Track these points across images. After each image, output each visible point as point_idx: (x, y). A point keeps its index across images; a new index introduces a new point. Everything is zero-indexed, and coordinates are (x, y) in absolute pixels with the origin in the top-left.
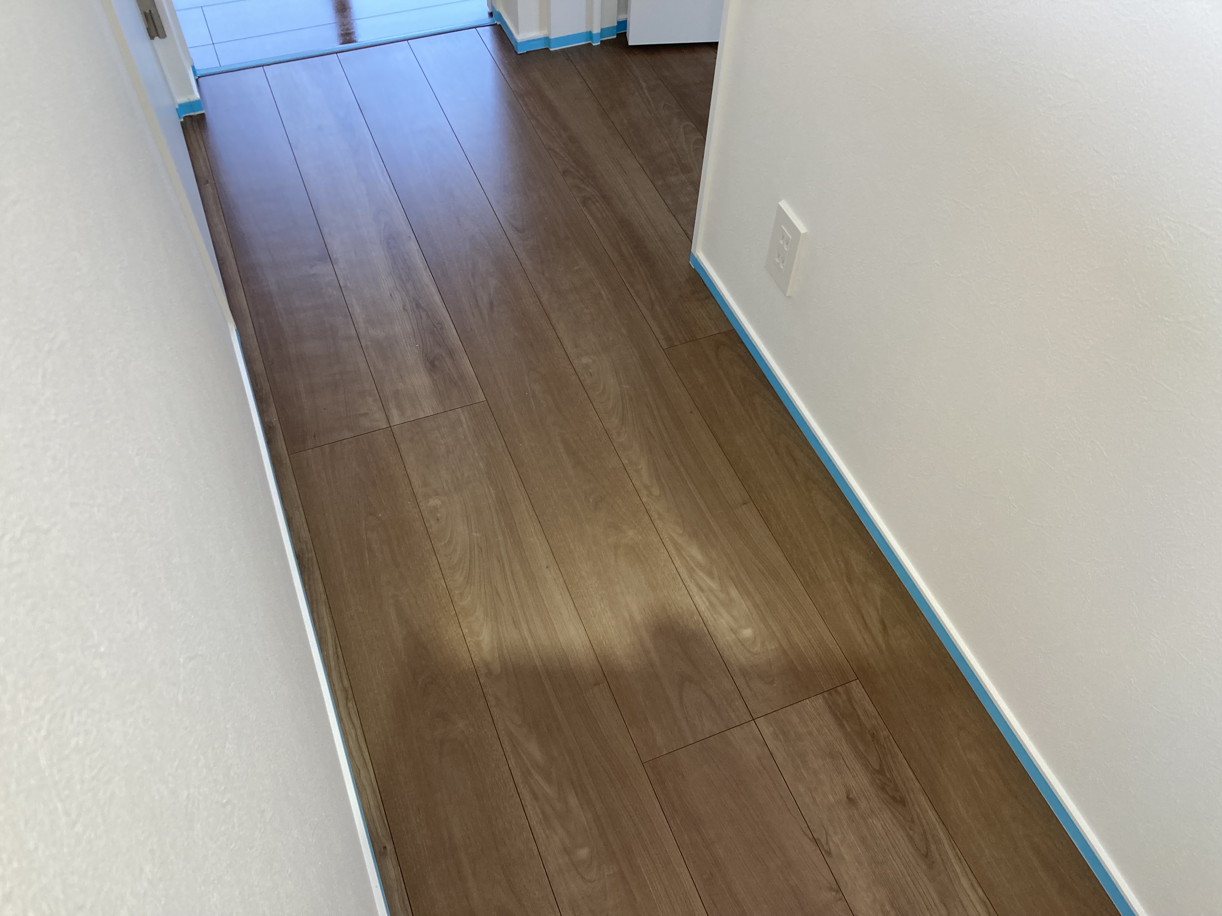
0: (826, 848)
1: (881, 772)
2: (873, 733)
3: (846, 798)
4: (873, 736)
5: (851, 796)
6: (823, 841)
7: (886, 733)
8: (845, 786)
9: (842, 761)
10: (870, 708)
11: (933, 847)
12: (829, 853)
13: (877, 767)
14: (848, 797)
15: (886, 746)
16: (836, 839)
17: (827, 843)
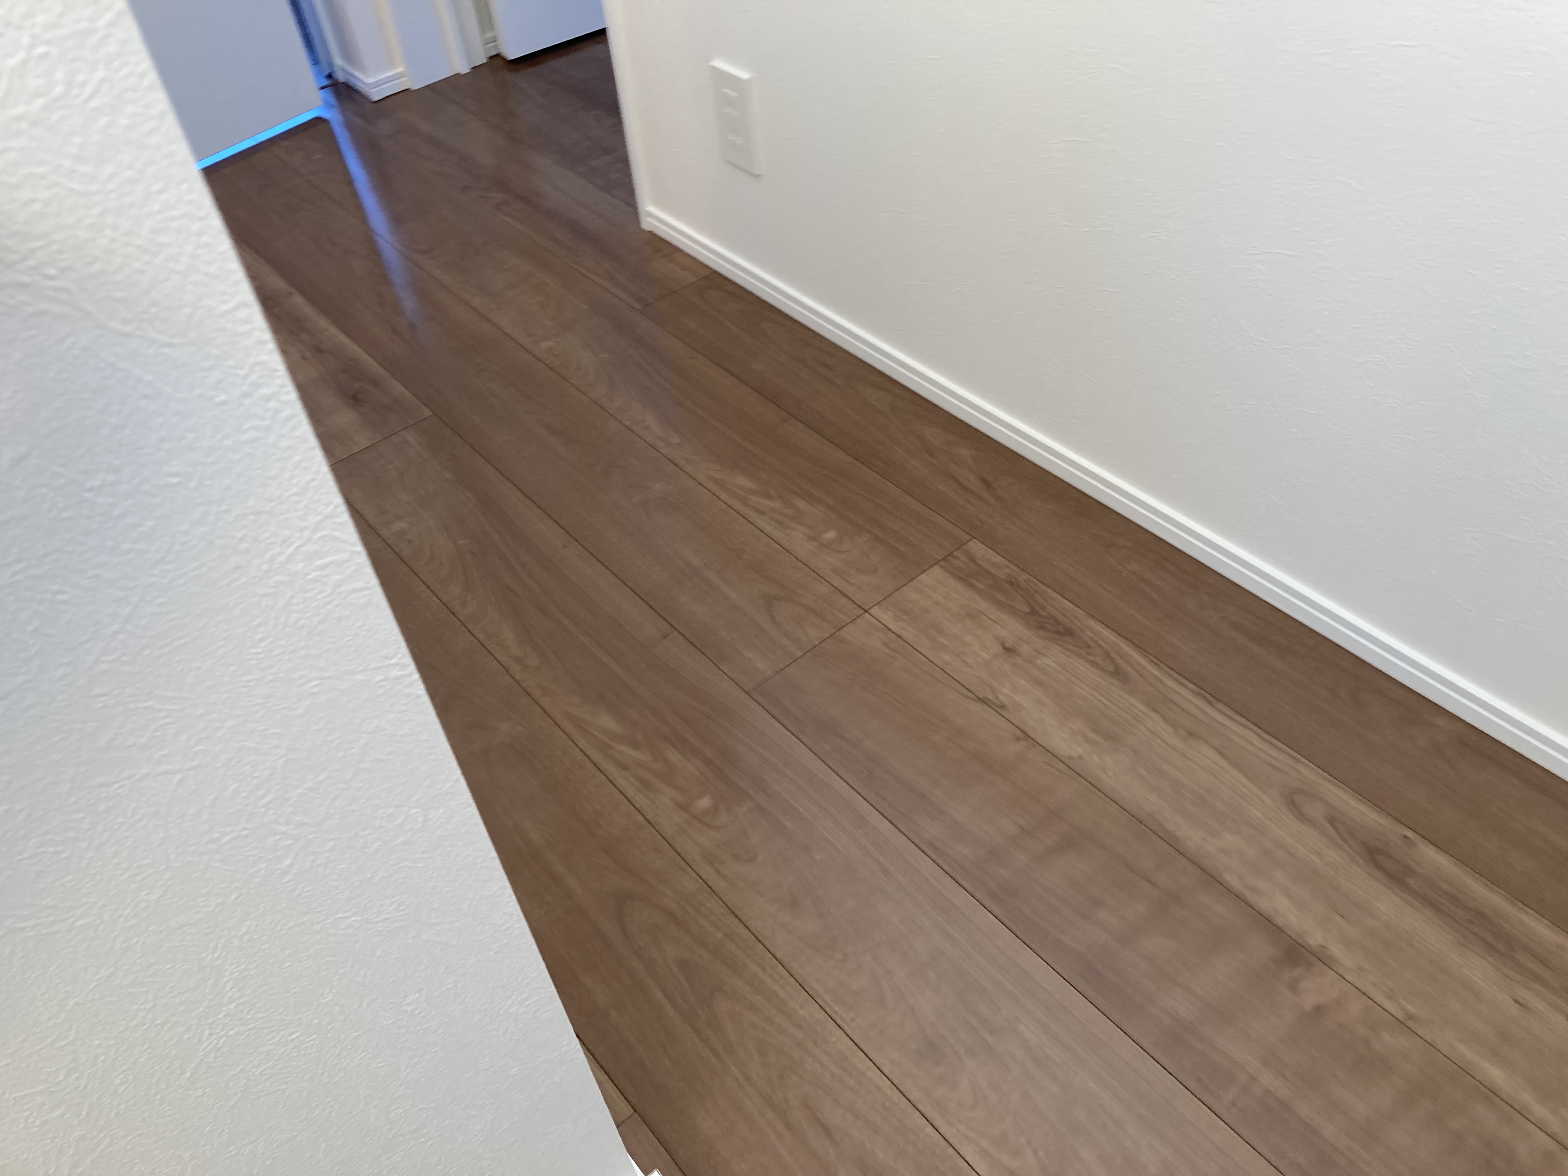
0: (998, 702)
1: (1033, 612)
2: (1011, 581)
3: (1002, 650)
4: (1011, 583)
5: (1007, 645)
6: (990, 696)
7: (1025, 576)
8: (996, 638)
9: (984, 617)
10: (998, 559)
11: (1121, 662)
12: (1003, 706)
13: (1026, 609)
14: (1004, 648)
15: (1029, 588)
16: (1006, 690)
17: (997, 698)
